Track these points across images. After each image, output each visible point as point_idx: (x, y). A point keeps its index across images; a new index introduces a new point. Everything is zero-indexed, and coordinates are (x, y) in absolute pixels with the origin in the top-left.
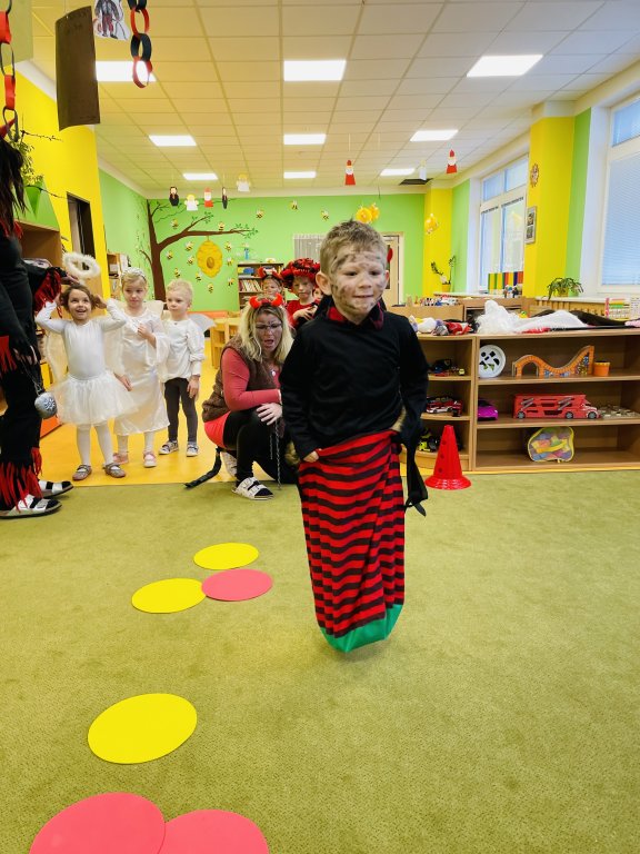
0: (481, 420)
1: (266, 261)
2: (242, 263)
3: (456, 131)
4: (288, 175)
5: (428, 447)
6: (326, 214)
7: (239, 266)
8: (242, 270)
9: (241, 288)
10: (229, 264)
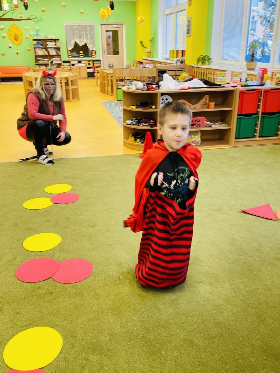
1: (49, 37)
2: (35, 38)
5: (140, 141)
6: (82, 10)
7: (34, 40)
8: (35, 42)
9: (35, 53)
10: (27, 38)
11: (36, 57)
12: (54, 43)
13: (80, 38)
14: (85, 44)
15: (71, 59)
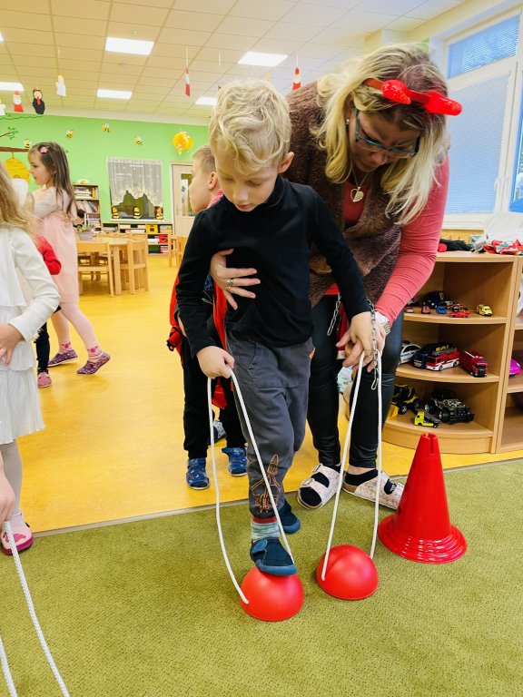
3: (286, 57)
4: (103, 93)
6: (139, 139)
13: (135, 185)
14: (145, 197)
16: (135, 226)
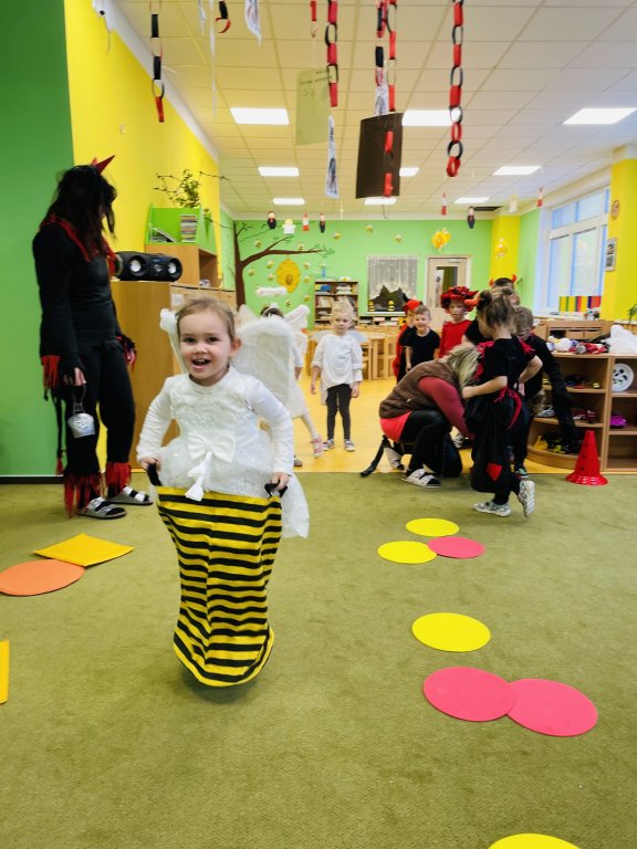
0: (612, 427)
1: (341, 279)
2: (319, 280)
3: (538, 167)
5: (562, 450)
7: (317, 283)
8: (319, 287)
9: (317, 304)
10: (306, 281)
11: (318, 310)
12: (348, 288)
13: (392, 280)
14: (400, 290)
15: (372, 313)
16: (388, 318)
